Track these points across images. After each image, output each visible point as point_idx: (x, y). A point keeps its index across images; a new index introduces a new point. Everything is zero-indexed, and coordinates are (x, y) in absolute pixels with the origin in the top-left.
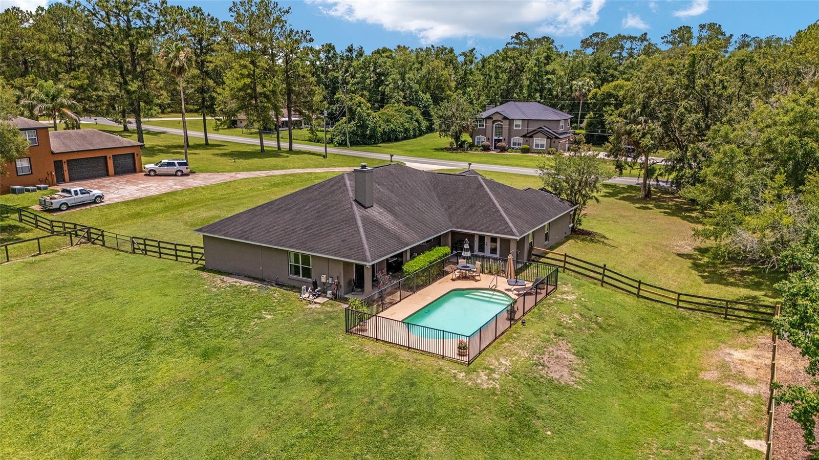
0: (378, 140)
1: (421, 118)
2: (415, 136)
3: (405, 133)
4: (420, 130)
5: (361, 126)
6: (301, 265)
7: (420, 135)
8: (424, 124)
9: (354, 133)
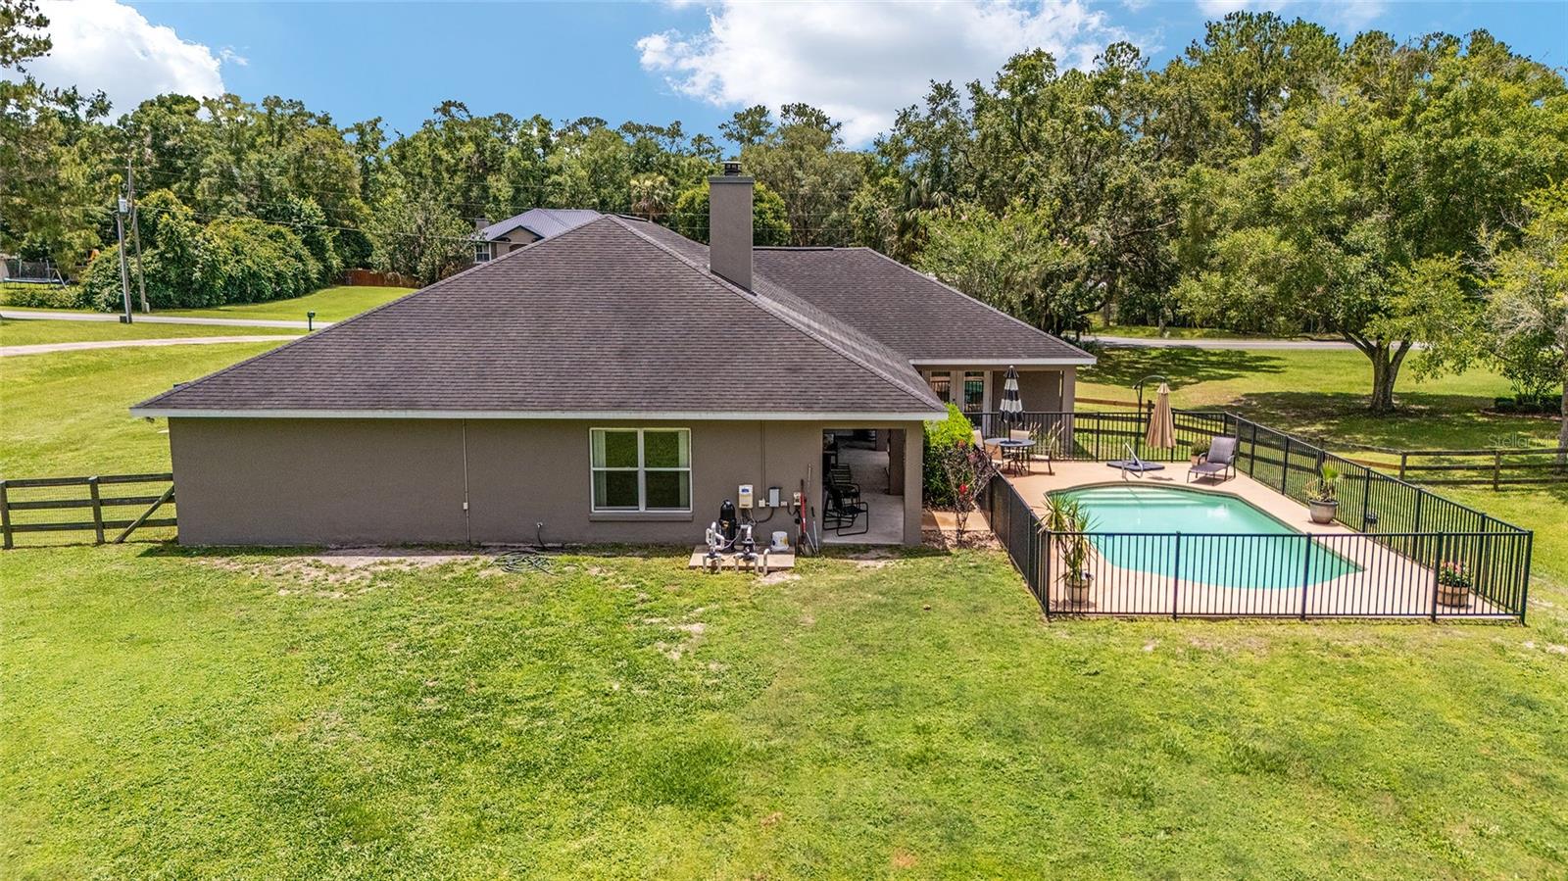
0: (218, 297)
1: (305, 252)
2: (297, 294)
3: (278, 284)
4: (307, 279)
5: (178, 260)
6: (641, 469)
7: (307, 291)
8: (314, 267)
9: (157, 279)
